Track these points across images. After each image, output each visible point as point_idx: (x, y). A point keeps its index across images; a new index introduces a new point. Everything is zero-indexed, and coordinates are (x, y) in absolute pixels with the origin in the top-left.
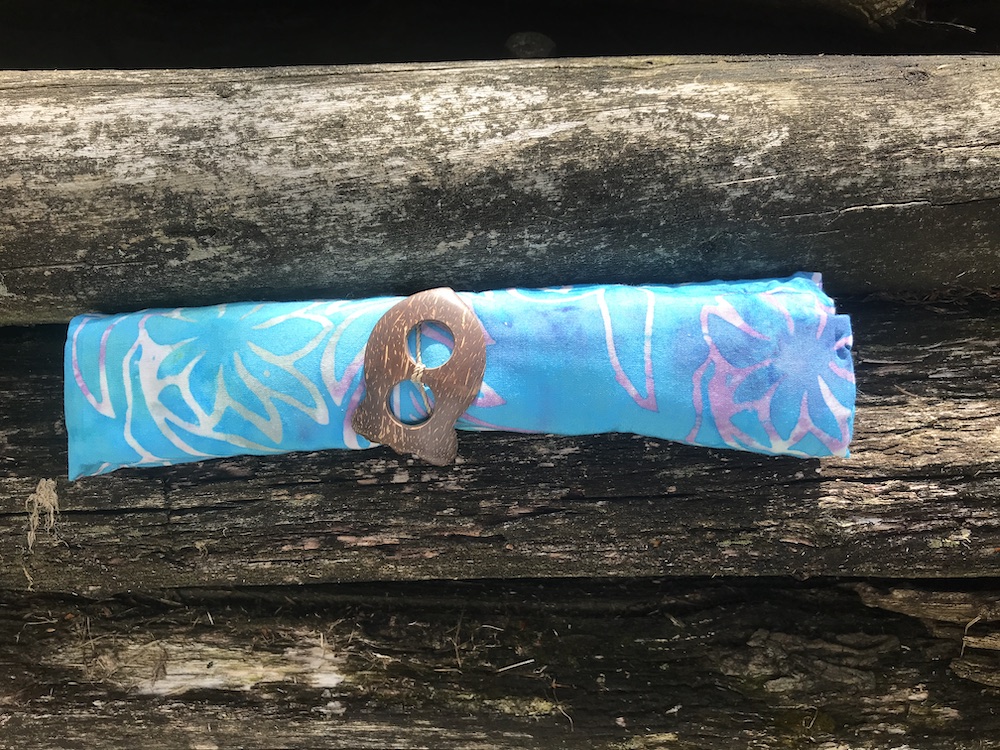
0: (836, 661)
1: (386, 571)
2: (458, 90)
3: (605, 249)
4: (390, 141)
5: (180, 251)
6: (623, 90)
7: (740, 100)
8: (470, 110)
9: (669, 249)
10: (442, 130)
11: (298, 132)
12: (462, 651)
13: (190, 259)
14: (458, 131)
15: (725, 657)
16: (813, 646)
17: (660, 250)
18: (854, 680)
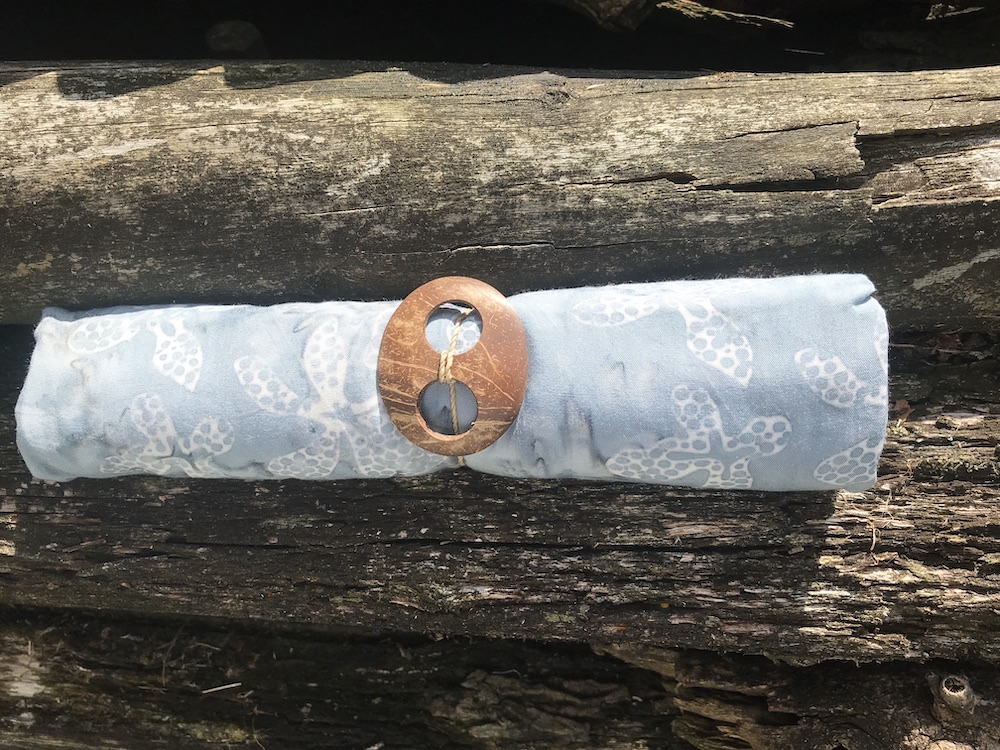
0: (553, 710)
1: (18, 597)
2: (41, 97)
3: (202, 278)
6: (218, 104)
7: (343, 119)
8: (45, 121)
12: (169, 669)
14: (26, 144)
15: (437, 697)
16: (532, 692)
17: (262, 281)
18: (566, 731)
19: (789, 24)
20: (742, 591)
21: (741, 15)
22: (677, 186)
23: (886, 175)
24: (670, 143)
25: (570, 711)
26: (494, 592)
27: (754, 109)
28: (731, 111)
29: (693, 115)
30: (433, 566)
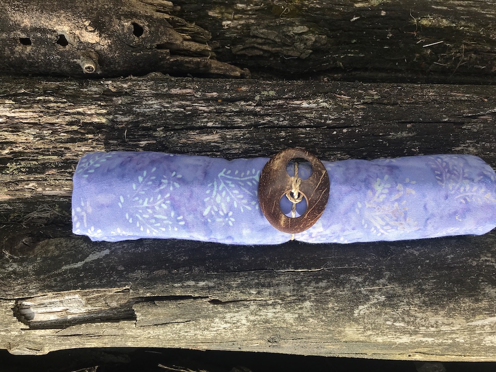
0: (267, 41)
3: (447, 255)
6: (440, 341)
7: (377, 332)
9: (412, 254)
12: (461, 52)
15: (324, 45)
16: (278, 49)
17: (417, 253)
18: (261, 31)
20: (185, 109)
22: (217, 298)
23: (123, 302)
24: (220, 318)
25: (260, 41)
26: (300, 104)
27: (182, 333)
28: (192, 333)
29: (210, 331)
30: (330, 116)
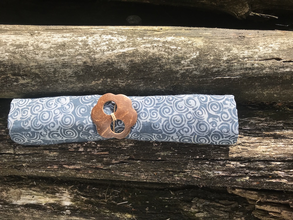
0: (218, 209)
1: (78, 175)
2: (100, 36)
3: (143, 86)
4: (78, 51)
5: (17, 80)
6: (150, 38)
7: (185, 43)
8: (103, 42)
9: (162, 87)
10: (94, 48)
11: (51, 47)
12: (107, 197)
13: (20, 83)
14: (98, 49)
15: (185, 205)
16: (211, 204)
17: (159, 87)
18: (222, 215)
19: (277, 18)
21: (264, 15)
22: (278, 61)
24: (275, 50)
25: (222, 209)
26: (223, 173)
28: (290, 41)
29: (280, 42)
30: (207, 166)
